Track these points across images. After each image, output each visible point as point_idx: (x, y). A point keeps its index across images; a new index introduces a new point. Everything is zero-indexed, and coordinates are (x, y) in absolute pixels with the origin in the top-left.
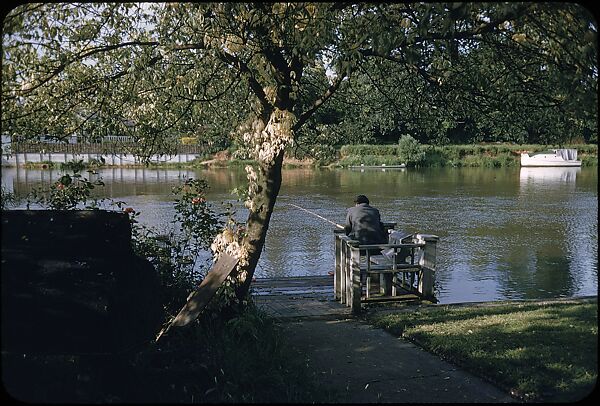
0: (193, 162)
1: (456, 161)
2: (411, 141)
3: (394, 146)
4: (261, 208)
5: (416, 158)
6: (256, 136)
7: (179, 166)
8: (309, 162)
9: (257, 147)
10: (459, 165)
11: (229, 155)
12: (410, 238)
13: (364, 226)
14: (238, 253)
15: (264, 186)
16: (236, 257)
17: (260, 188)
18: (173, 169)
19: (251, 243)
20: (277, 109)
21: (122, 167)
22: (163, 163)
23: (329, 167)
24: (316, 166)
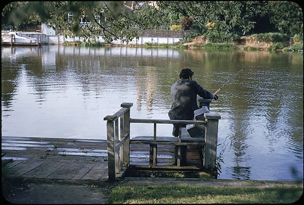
0: (177, 44)
7: (167, 47)
8: (266, 46)
11: (205, 39)
22: (156, 44)
23: (283, 50)
24: (272, 49)
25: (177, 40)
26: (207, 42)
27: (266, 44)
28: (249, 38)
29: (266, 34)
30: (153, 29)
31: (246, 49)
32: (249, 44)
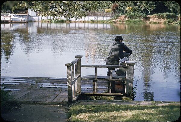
0: (109, 20)
7: (103, 22)
8: (162, 21)
11: (126, 17)
18: (101, 23)
22: (96, 21)
23: (172, 23)
24: (166, 23)
25: (109, 18)
26: (127, 19)
27: (162, 20)
28: (152, 16)
29: (162, 14)
30: (94, 11)
31: (150, 23)
32: (152, 20)
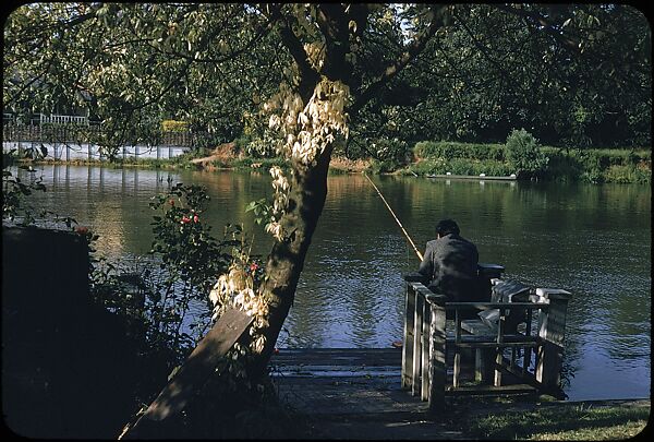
0: (179, 159)
1: (594, 174)
2: (528, 140)
3: (499, 146)
4: (293, 234)
5: (533, 166)
6: (290, 120)
7: (156, 165)
8: (362, 165)
9: (291, 138)
10: (600, 181)
11: (237, 150)
12: (526, 294)
13: (450, 270)
14: (253, 306)
15: (299, 200)
16: (249, 313)
17: (292, 204)
18: (148, 169)
19: (275, 291)
20: (325, 80)
21: (69, 163)
22: (133, 160)
23: (394, 174)
24: (375, 172)
25: (177, 152)
26: (241, 156)
27: (361, 162)
